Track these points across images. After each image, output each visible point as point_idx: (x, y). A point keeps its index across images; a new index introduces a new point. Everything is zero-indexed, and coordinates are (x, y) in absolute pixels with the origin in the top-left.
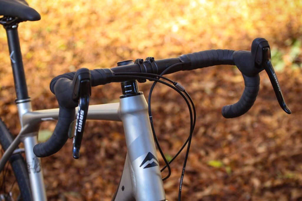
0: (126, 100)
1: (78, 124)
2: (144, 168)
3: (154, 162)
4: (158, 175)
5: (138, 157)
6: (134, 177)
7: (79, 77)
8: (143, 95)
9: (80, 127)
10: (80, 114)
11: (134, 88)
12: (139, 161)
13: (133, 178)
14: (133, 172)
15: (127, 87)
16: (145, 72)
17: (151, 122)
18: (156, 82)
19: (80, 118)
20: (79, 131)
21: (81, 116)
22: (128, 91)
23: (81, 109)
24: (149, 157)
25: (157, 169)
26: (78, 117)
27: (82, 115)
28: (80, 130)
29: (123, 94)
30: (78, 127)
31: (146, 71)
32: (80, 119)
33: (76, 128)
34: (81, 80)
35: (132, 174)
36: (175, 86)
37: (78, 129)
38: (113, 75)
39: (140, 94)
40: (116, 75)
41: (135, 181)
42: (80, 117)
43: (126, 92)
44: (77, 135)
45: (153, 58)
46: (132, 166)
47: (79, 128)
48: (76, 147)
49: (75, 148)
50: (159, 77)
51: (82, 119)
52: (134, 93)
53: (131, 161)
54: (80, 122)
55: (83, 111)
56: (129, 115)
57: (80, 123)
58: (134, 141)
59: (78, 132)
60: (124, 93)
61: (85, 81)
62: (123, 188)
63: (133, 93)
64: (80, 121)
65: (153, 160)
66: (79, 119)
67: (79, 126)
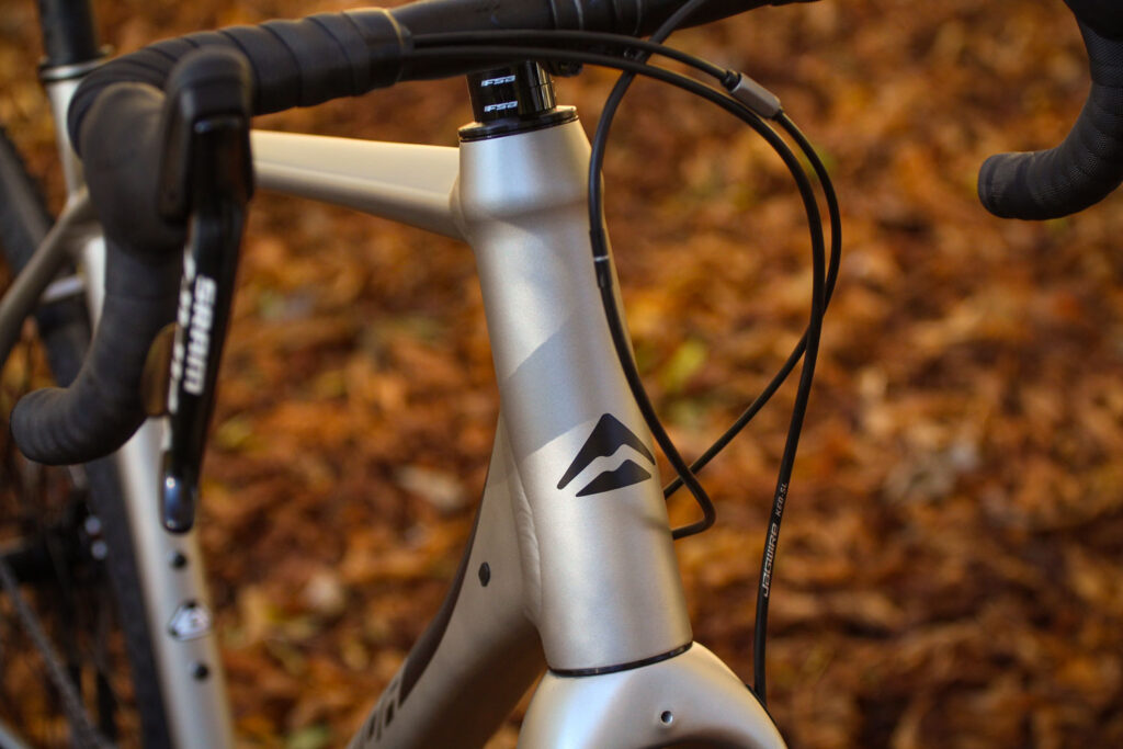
0: (489, 151)
2: (580, 494)
3: (628, 464)
4: (652, 524)
5: (552, 439)
6: (533, 536)
8: (578, 122)
9: (195, 368)
10: (193, 300)
11: (530, 88)
12: (554, 455)
13: (529, 537)
14: (527, 507)
15: (492, 86)
16: (577, 28)
17: (603, 285)
18: (630, 73)
19: (196, 320)
20: (191, 387)
21: (197, 308)
22: (501, 106)
23: (198, 272)
24: (605, 437)
25: (646, 493)
26: (183, 317)
27: (206, 303)
29: (477, 121)
31: (581, 19)
32: (197, 327)
33: (176, 370)
34: (199, 117)
35: (521, 519)
36: (732, 95)
37: (184, 378)
38: (405, 50)
39: (560, 119)
40: (419, 45)
41: (536, 555)
42: (192, 312)
43: (489, 109)
44: (179, 406)
46: (522, 479)
47: (191, 373)
48: (178, 475)
50: (649, 52)
51: (205, 325)
52: (531, 118)
53: (517, 459)
54: (192, 340)
55: (209, 286)
56: (507, 229)
57: (194, 348)
58: (529, 359)
59: (183, 395)
60: (481, 116)
61: (217, 122)
62: (485, 576)
63: (523, 118)
64: (196, 334)
65: (625, 453)
66: (191, 325)
67: (191, 360)
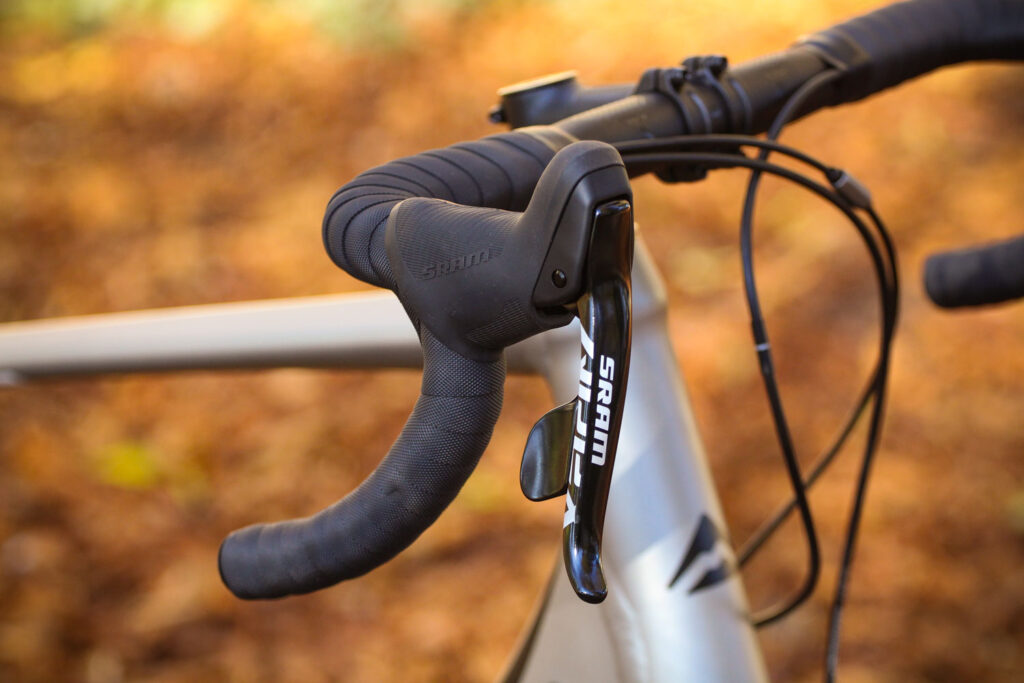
1: (591, 428)
7: (584, 195)
9: (601, 443)
10: (596, 377)
16: (707, 132)
18: (757, 173)
19: (601, 396)
20: (595, 460)
21: (602, 384)
23: (598, 352)
27: (608, 380)
28: (600, 455)
30: (590, 440)
31: (710, 126)
32: (601, 403)
34: (595, 205)
37: (589, 452)
42: (595, 389)
44: (584, 480)
45: (724, 61)
47: (596, 447)
49: (575, 553)
51: (608, 400)
54: (599, 416)
55: (611, 362)
57: (599, 423)
59: (587, 468)
64: (600, 409)
66: (594, 401)
67: (598, 435)
